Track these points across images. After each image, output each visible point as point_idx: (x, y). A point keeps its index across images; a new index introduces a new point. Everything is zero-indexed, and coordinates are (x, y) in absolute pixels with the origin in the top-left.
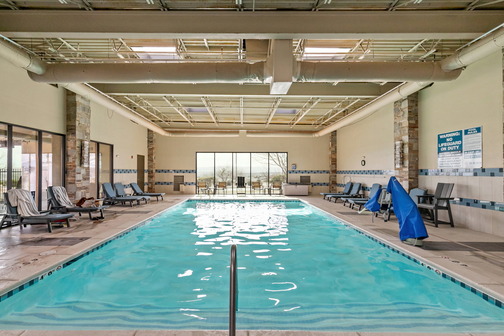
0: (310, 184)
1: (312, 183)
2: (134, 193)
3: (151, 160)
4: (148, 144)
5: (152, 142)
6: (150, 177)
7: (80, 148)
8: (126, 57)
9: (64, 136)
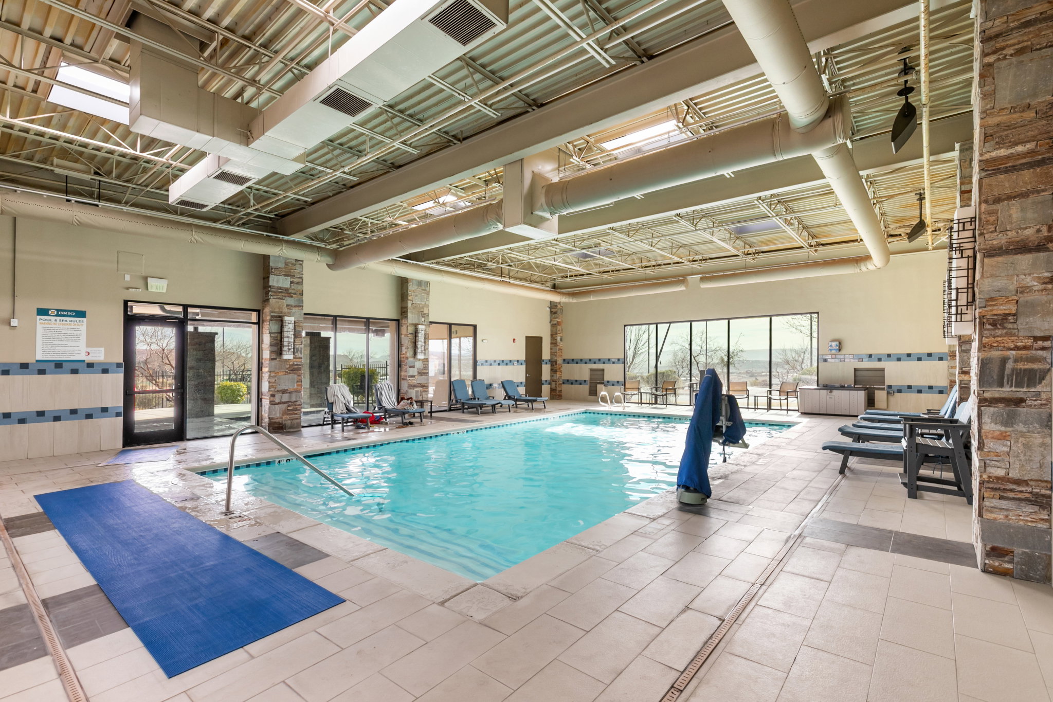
0: (883, 389)
1: (890, 387)
2: (506, 396)
3: (554, 343)
4: (550, 318)
5: (555, 313)
6: (553, 371)
7: (414, 335)
8: (409, 221)
9: (398, 321)
